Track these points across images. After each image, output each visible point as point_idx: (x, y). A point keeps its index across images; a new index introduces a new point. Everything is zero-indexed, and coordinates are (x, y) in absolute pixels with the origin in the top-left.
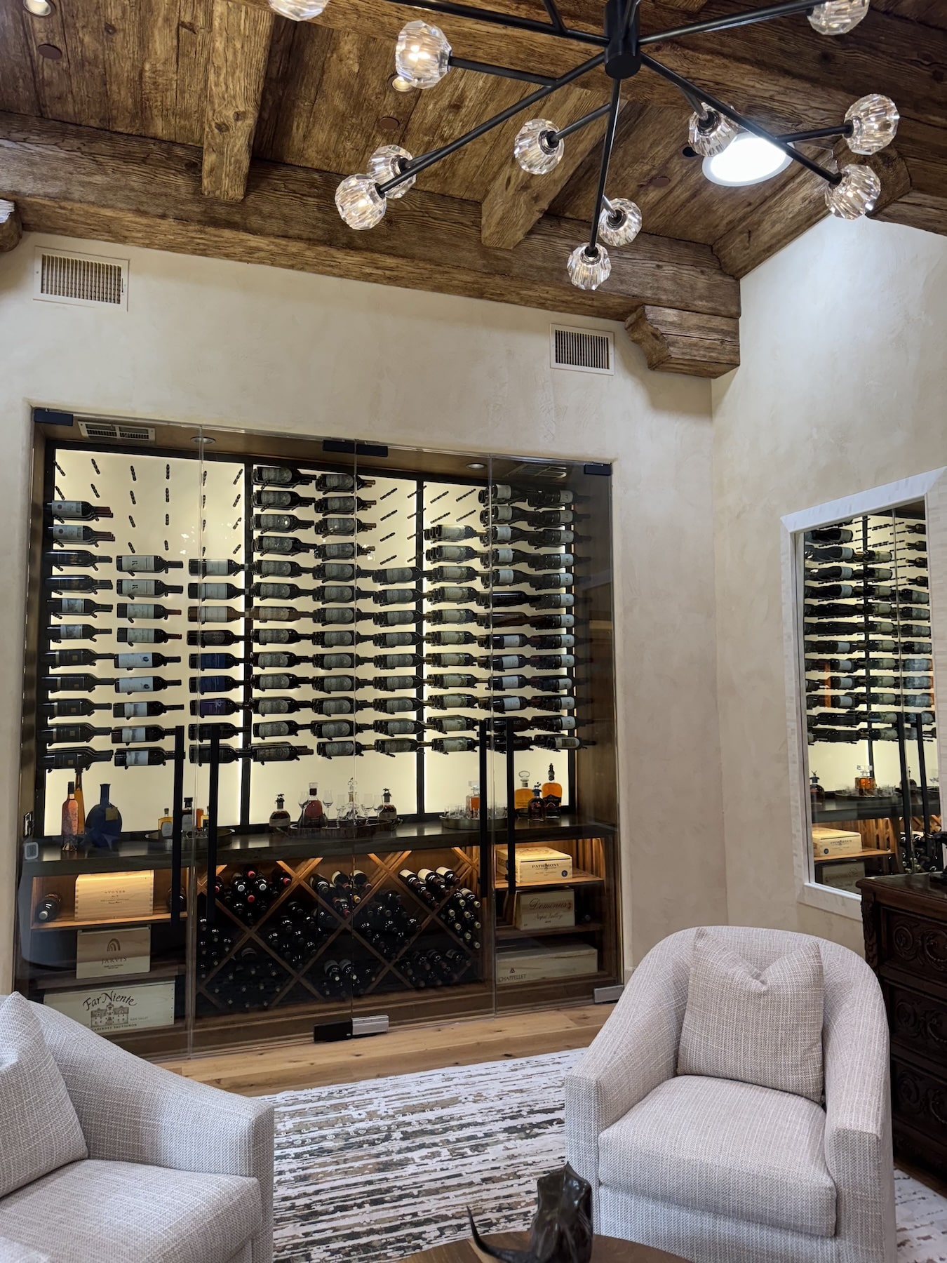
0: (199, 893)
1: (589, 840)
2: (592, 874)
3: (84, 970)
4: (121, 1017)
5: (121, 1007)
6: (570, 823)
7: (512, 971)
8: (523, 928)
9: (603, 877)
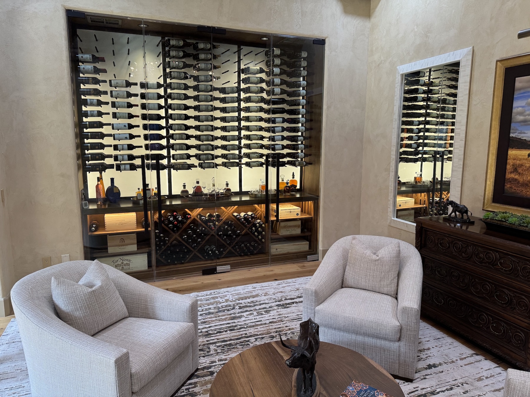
0: (155, 221)
1: (307, 202)
2: (308, 214)
3: (111, 250)
4: (127, 267)
5: (127, 263)
6: (300, 195)
7: (277, 249)
8: (281, 234)
9: (312, 216)
